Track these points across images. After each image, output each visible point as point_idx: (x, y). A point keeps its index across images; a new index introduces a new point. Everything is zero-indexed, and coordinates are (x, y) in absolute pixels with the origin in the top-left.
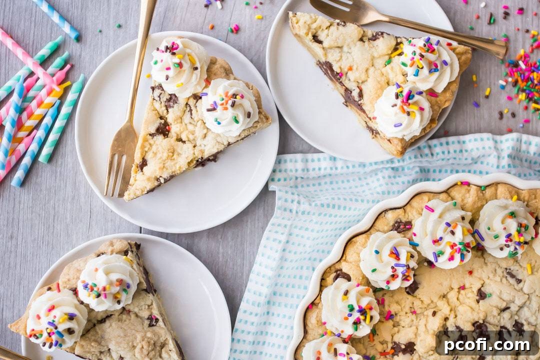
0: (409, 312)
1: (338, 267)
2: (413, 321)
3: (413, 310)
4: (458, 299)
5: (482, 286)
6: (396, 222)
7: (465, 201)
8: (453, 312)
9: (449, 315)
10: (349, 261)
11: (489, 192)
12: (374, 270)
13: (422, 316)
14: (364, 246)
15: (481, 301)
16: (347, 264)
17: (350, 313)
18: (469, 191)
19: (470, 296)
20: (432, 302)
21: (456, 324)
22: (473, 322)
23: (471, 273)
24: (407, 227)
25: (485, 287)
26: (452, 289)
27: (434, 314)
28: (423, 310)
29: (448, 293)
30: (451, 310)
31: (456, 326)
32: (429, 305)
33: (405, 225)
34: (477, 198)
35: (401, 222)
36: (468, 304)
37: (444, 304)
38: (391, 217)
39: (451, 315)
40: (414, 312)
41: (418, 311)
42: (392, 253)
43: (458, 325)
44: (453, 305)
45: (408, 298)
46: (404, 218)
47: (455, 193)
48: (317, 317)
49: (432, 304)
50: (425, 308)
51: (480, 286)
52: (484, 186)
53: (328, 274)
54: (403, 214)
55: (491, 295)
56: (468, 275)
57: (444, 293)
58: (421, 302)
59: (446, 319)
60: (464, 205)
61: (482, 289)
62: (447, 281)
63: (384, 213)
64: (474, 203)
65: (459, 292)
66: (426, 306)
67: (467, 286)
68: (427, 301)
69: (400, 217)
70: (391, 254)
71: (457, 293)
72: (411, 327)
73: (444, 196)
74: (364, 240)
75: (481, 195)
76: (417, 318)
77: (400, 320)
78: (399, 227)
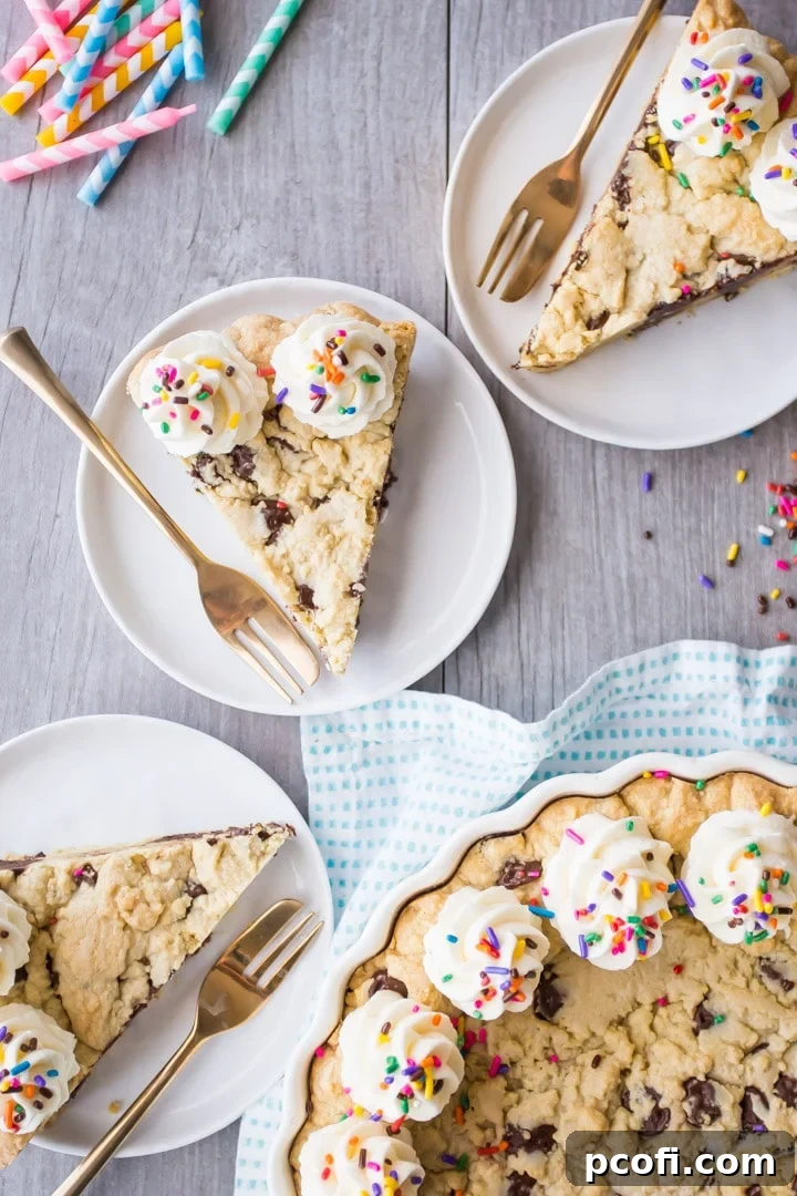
0: (540, 1057)
1: (379, 963)
2: (550, 1077)
3: (550, 1053)
4: (652, 1027)
5: (706, 998)
6: (507, 864)
7: (659, 816)
8: (639, 1057)
9: (631, 1064)
10: (403, 953)
11: (712, 794)
12: (448, 978)
13: (572, 1068)
14: (433, 918)
15: (702, 1033)
16: (397, 958)
17: (391, 1075)
18: (667, 792)
19: (678, 1021)
20: (593, 1034)
21: (648, 1085)
22: (683, 1078)
23: (679, 969)
24: (530, 874)
25: (711, 1001)
26: (639, 1004)
27: (597, 1062)
28: (575, 1052)
29: (628, 1014)
30: (635, 1053)
31: (646, 1088)
32: (586, 1042)
33: (525, 871)
34: (683, 809)
35: (517, 863)
36: (673, 1038)
37: (619, 1040)
38: (494, 853)
39: (635, 1063)
40: (554, 1059)
41: (563, 1056)
42: (484, 942)
43: (650, 1084)
44: (640, 1042)
45: (539, 1029)
46: (524, 853)
47: (636, 797)
48: (332, 1075)
49: (593, 1040)
50: (580, 1047)
51: (700, 998)
52: (701, 781)
53: (360, 980)
54: (521, 846)
55: (723, 1017)
56: (673, 974)
57: (619, 1016)
58: (567, 1036)
59: (625, 1072)
60: (657, 824)
61: (706, 1004)
62: (624, 986)
63: (479, 845)
64: (678, 819)
65: (654, 1012)
66: (579, 1045)
67: (672, 998)
68: (581, 1034)
69: (514, 853)
70: (481, 944)
71: (651, 1015)
72: (546, 1090)
73: (611, 804)
74: (432, 906)
75: (695, 800)
76: (559, 1071)
77: (524, 1076)
78: (512, 874)
